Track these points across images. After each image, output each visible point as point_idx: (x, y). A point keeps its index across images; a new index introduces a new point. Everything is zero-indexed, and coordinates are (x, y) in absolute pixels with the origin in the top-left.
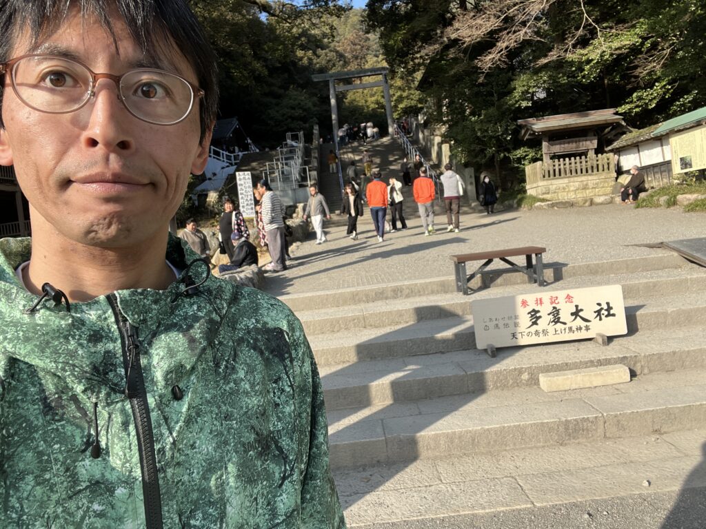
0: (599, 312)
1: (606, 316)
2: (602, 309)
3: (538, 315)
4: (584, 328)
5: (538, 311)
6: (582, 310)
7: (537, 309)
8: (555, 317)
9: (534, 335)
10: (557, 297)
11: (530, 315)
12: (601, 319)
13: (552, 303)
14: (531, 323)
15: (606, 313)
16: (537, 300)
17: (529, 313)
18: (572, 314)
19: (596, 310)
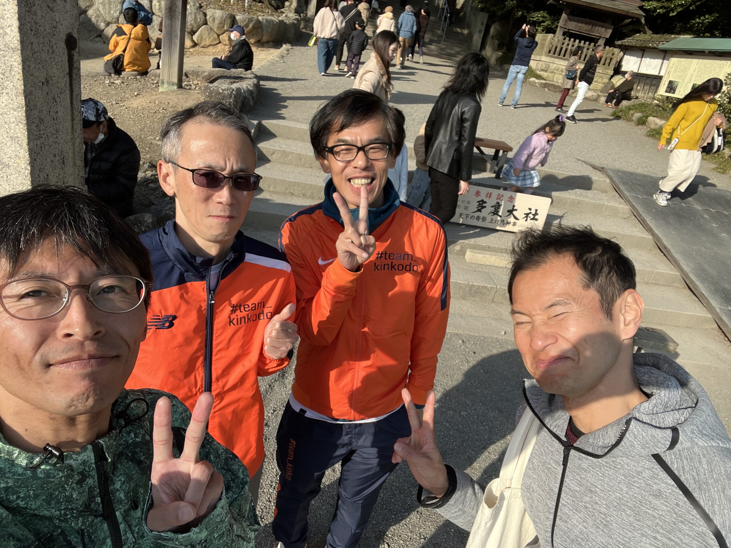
0: (527, 215)
1: (532, 219)
2: (531, 213)
3: (484, 205)
4: (512, 223)
5: (486, 202)
6: (516, 210)
7: (485, 200)
8: (495, 210)
9: (475, 219)
10: (503, 196)
11: (478, 204)
12: (526, 220)
13: (497, 199)
14: (476, 210)
15: (532, 217)
16: (488, 194)
17: (478, 202)
18: (508, 211)
19: (526, 213)
